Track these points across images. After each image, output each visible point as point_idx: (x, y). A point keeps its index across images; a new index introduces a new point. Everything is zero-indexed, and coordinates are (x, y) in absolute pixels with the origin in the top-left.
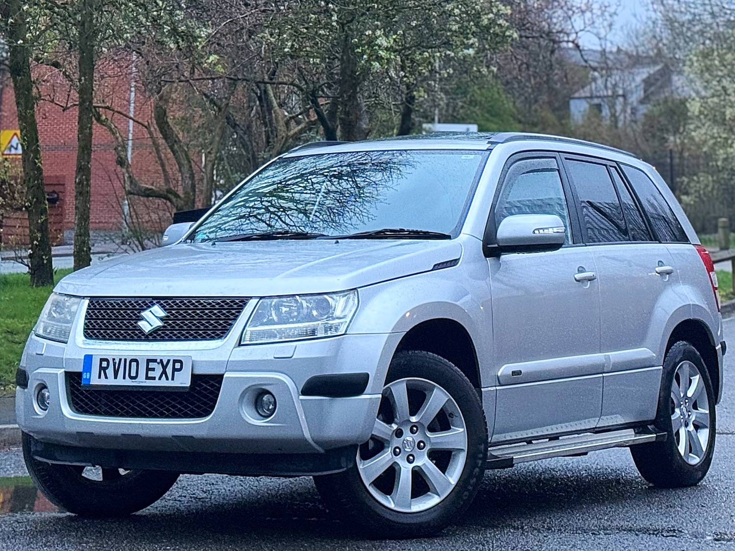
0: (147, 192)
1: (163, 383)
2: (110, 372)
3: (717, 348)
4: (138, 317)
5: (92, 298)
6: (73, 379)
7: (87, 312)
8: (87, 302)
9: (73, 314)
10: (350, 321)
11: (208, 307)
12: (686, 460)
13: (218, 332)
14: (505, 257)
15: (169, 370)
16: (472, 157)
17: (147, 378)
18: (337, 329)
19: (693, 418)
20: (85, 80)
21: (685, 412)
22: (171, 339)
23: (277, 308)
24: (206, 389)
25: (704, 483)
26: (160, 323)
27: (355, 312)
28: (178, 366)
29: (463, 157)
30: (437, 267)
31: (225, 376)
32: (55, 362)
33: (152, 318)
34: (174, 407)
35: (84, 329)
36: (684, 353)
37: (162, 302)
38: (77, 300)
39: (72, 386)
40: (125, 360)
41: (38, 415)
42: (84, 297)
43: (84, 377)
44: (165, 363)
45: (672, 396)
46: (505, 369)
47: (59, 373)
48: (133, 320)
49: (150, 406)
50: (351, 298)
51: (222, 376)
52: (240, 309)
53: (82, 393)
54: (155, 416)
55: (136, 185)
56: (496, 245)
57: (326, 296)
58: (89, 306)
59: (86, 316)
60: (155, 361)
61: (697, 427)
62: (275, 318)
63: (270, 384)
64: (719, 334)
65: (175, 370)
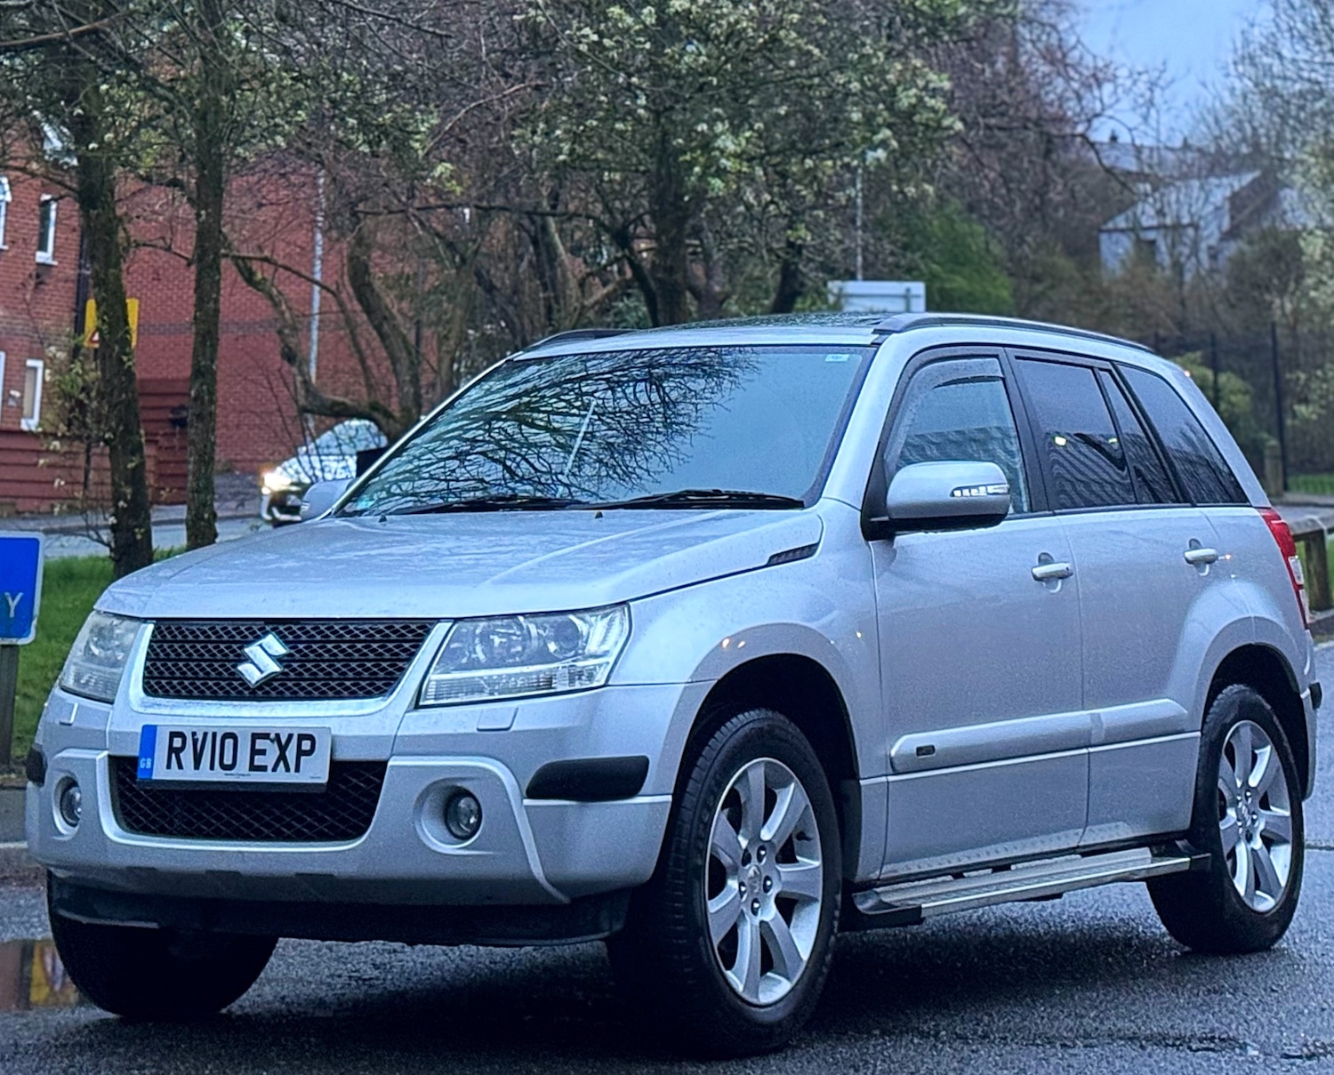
0: (336, 409)
1: (281, 777)
2: (187, 756)
3: (1303, 696)
4: (239, 655)
5: (159, 621)
6: (123, 769)
7: (150, 646)
8: (151, 627)
9: (126, 650)
10: (615, 663)
11: (363, 637)
12: (1249, 904)
13: (379, 684)
14: (904, 539)
15: (291, 754)
16: (845, 357)
17: (253, 768)
18: (591, 677)
19: (1261, 825)
20: (208, 214)
21: (1246, 816)
22: (295, 697)
23: (485, 638)
24: (356, 787)
25: (1285, 945)
26: (274, 668)
27: (625, 645)
28: (306, 745)
29: (830, 358)
30: (776, 560)
31: (390, 763)
32: (93, 739)
33: (263, 659)
34: (300, 820)
35: (144, 677)
36: (1240, 708)
37: (281, 628)
38: (134, 624)
39: (121, 781)
40: (214, 735)
41: (60, 834)
42: (145, 620)
43: (142, 766)
44: (283, 741)
45: (1221, 784)
46: (905, 744)
47: (98, 758)
48: (229, 661)
49: (258, 819)
50: (617, 621)
51: (382, 765)
52: (418, 641)
53: (138, 796)
54: (267, 838)
55: (316, 396)
56: (886, 518)
57: (572, 617)
58: (154, 635)
59: (148, 654)
60: (266, 736)
61: (1269, 842)
62: (482, 657)
63: (472, 779)
64: (1306, 671)
65: (300, 753)
